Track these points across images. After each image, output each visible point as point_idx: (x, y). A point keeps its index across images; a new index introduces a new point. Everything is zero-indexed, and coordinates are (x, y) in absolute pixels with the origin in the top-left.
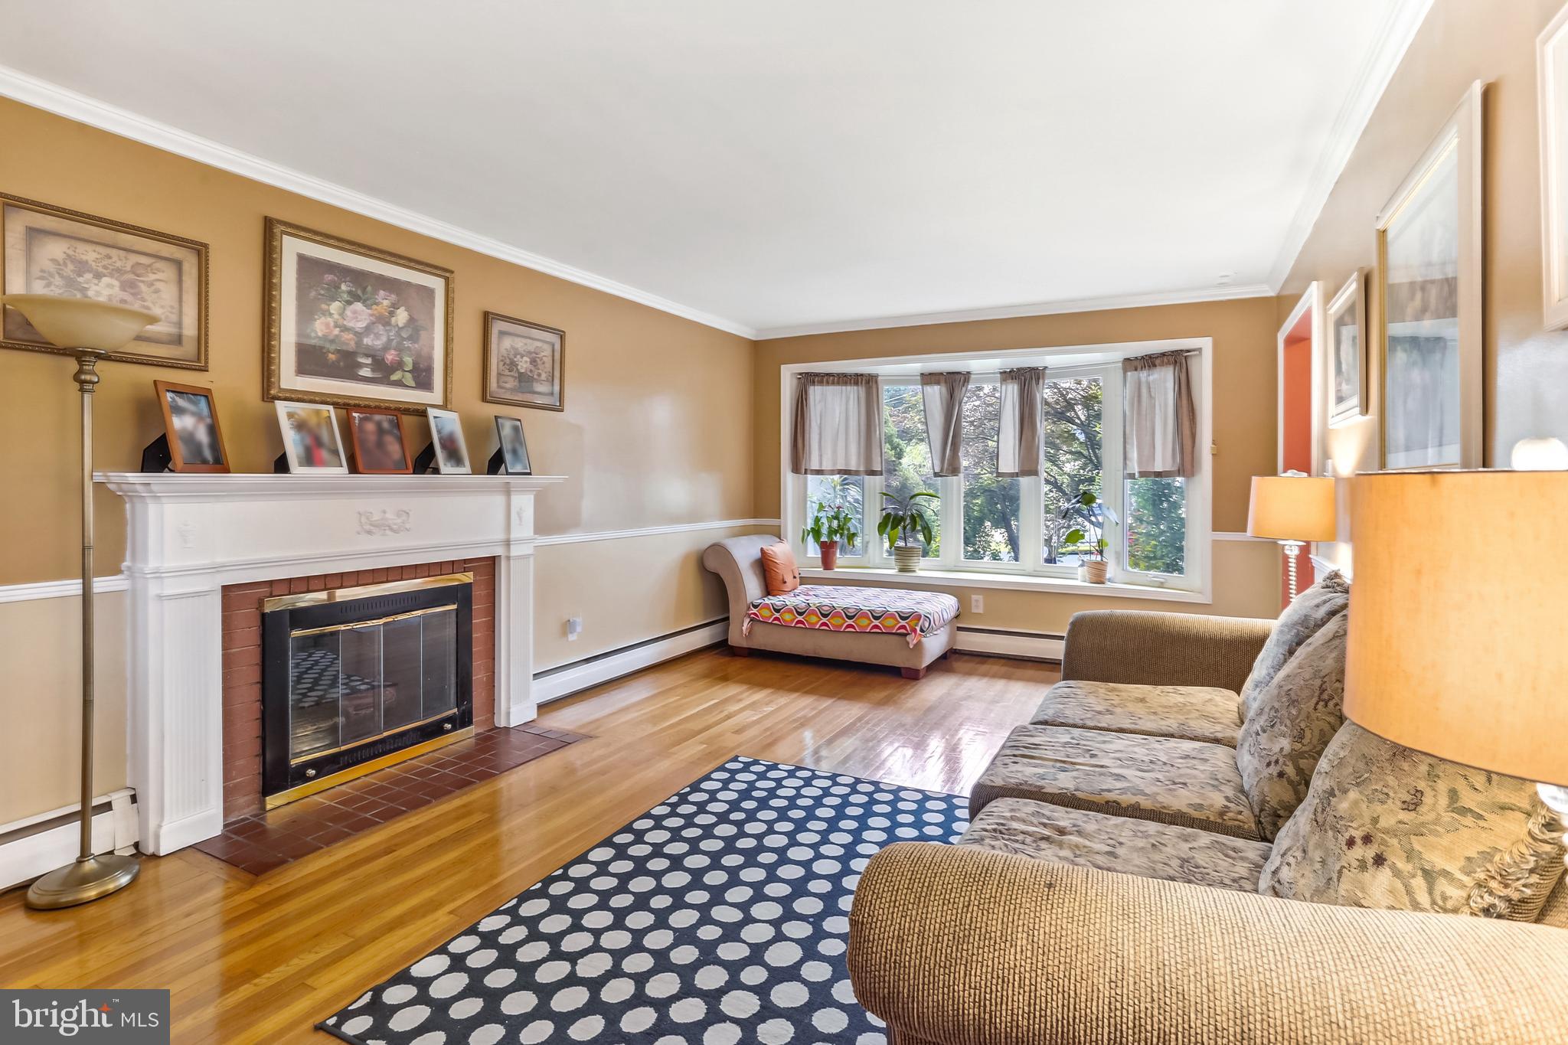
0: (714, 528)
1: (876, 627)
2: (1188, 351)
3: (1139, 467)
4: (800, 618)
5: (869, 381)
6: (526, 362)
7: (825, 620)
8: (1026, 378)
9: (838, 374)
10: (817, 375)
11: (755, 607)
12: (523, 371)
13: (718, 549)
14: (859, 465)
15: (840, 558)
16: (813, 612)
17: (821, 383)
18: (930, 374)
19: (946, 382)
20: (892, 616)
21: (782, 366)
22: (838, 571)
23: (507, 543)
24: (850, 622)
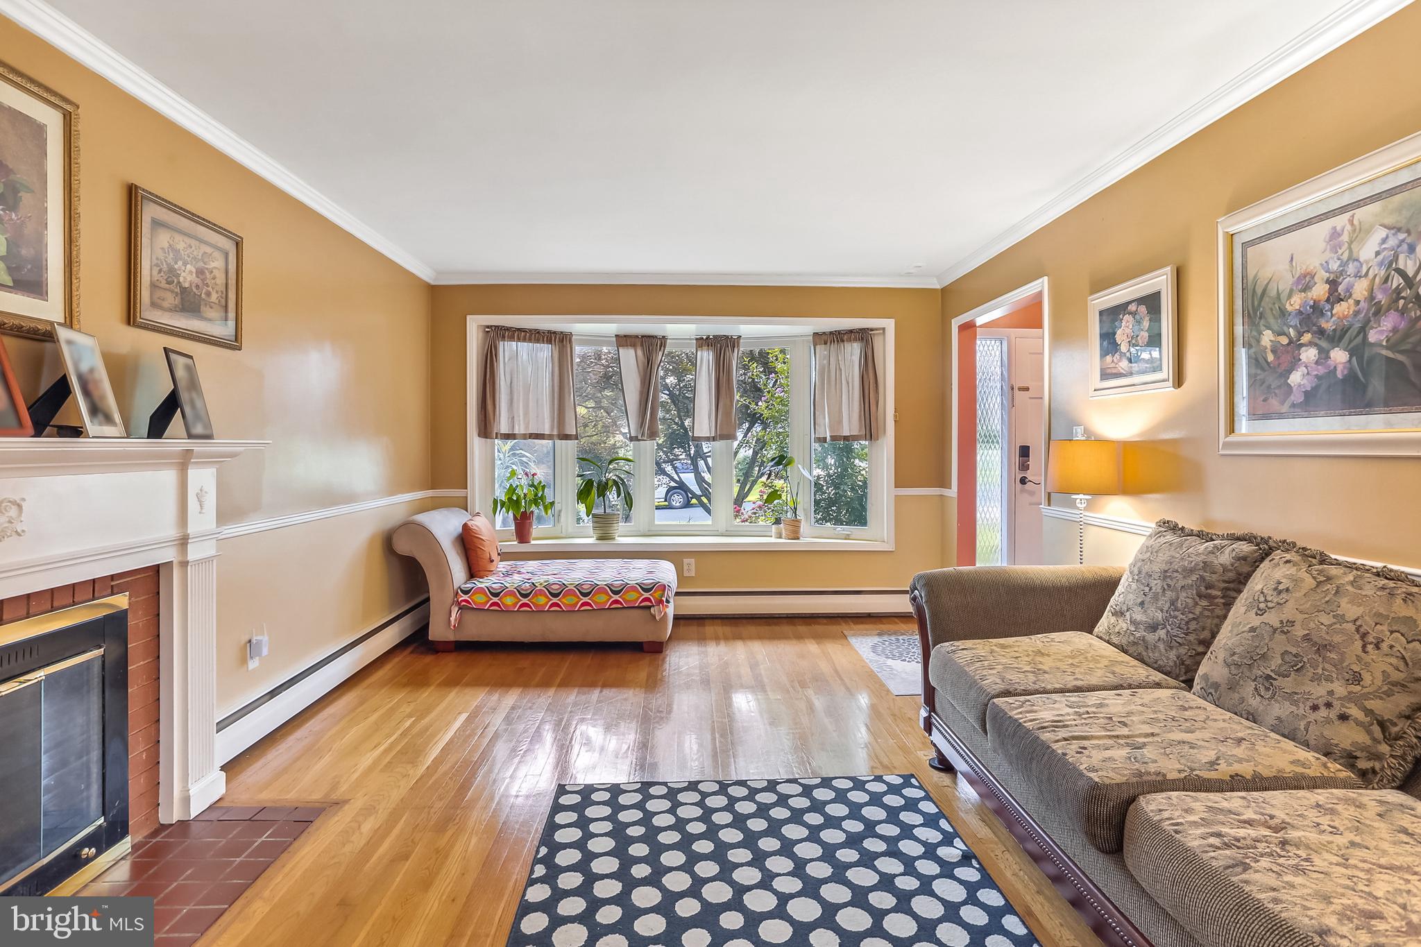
0: (397, 504)
1: (616, 602)
2: (872, 330)
3: (830, 431)
4: (525, 600)
5: (561, 340)
6: (191, 272)
7: (555, 600)
8: (721, 345)
9: (531, 330)
10: (508, 329)
11: (466, 592)
12: (187, 285)
13: (410, 528)
14: (552, 429)
15: (536, 529)
16: (541, 592)
17: (512, 338)
18: (625, 336)
19: (642, 345)
20: (633, 588)
21: (469, 317)
22: (536, 543)
23: (183, 542)
24: (586, 599)
